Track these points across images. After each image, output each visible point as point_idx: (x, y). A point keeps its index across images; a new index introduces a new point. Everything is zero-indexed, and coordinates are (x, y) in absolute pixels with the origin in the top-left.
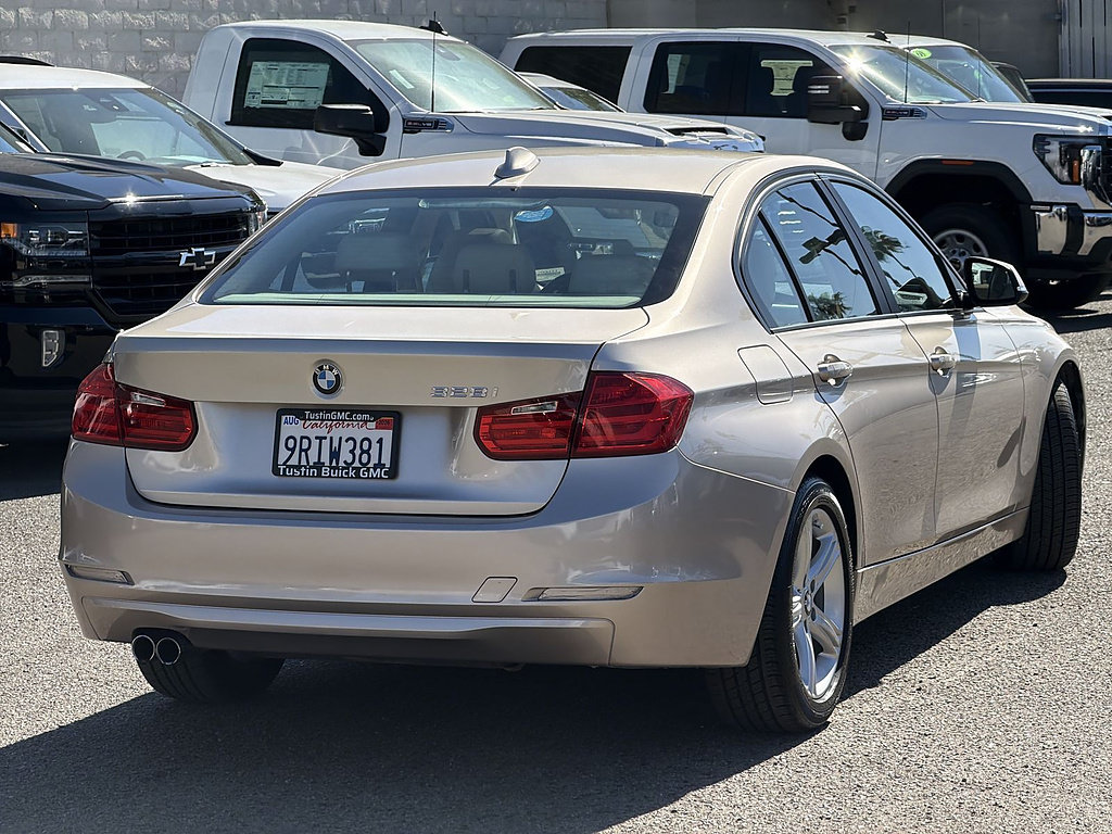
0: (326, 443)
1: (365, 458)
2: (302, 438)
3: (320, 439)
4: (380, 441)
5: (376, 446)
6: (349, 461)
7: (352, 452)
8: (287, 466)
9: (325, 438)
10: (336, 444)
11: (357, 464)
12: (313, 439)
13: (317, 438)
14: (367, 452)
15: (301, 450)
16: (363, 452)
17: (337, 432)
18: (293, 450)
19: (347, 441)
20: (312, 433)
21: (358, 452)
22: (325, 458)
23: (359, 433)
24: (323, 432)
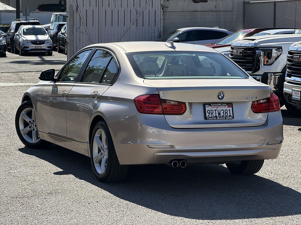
0: (217, 111)
1: (226, 114)
2: (211, 110)
3: (215, 110)
4: (229, 110)
5: (228, 112)
6: (223, 115)
7: (223, 113)
8: (209, 117)
9: (216, 110)
10: (219, 111)
11: (225, 116)
12: (214, 111)
13: (214, 110)
14: (227, 113)
15: (211, 113)
16: (226, 113)
17: (219, 109)
18: (209, 113)
19: (222, 110)
20: (213, 109)
21: (225, 113)
22: (217, 115)
23: (224, 109)
24: (216, 109)
